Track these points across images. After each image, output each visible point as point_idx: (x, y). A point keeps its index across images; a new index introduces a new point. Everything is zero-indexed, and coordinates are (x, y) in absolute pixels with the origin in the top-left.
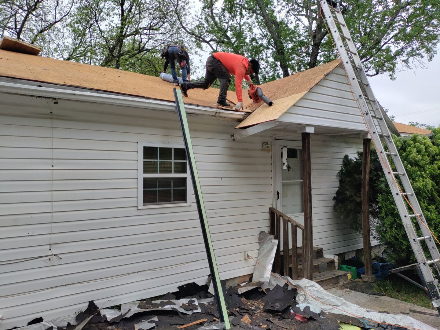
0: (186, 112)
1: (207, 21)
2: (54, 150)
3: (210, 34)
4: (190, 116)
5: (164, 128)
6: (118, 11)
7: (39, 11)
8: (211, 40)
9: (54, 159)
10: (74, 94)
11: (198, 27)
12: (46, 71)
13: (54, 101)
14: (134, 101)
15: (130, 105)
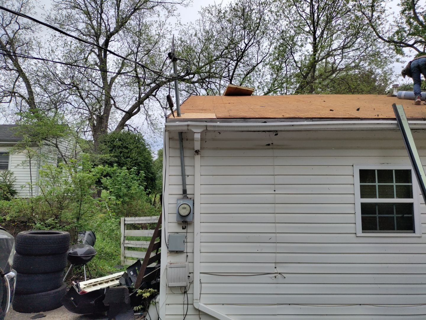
0: (410, 128)
1: (410, 24)
2: (275, 176)
3: (413, 37)
4: (414, 132)
5: (381, 148)
6: (310, 40)
7: (246, 59)
8: (416, 42)
9: (276, 184)
10: (293, 125)
11: (397, 32)
12: (263, 108)
13: (275, 133)
14: (349, 124)
15: (346, 128)
